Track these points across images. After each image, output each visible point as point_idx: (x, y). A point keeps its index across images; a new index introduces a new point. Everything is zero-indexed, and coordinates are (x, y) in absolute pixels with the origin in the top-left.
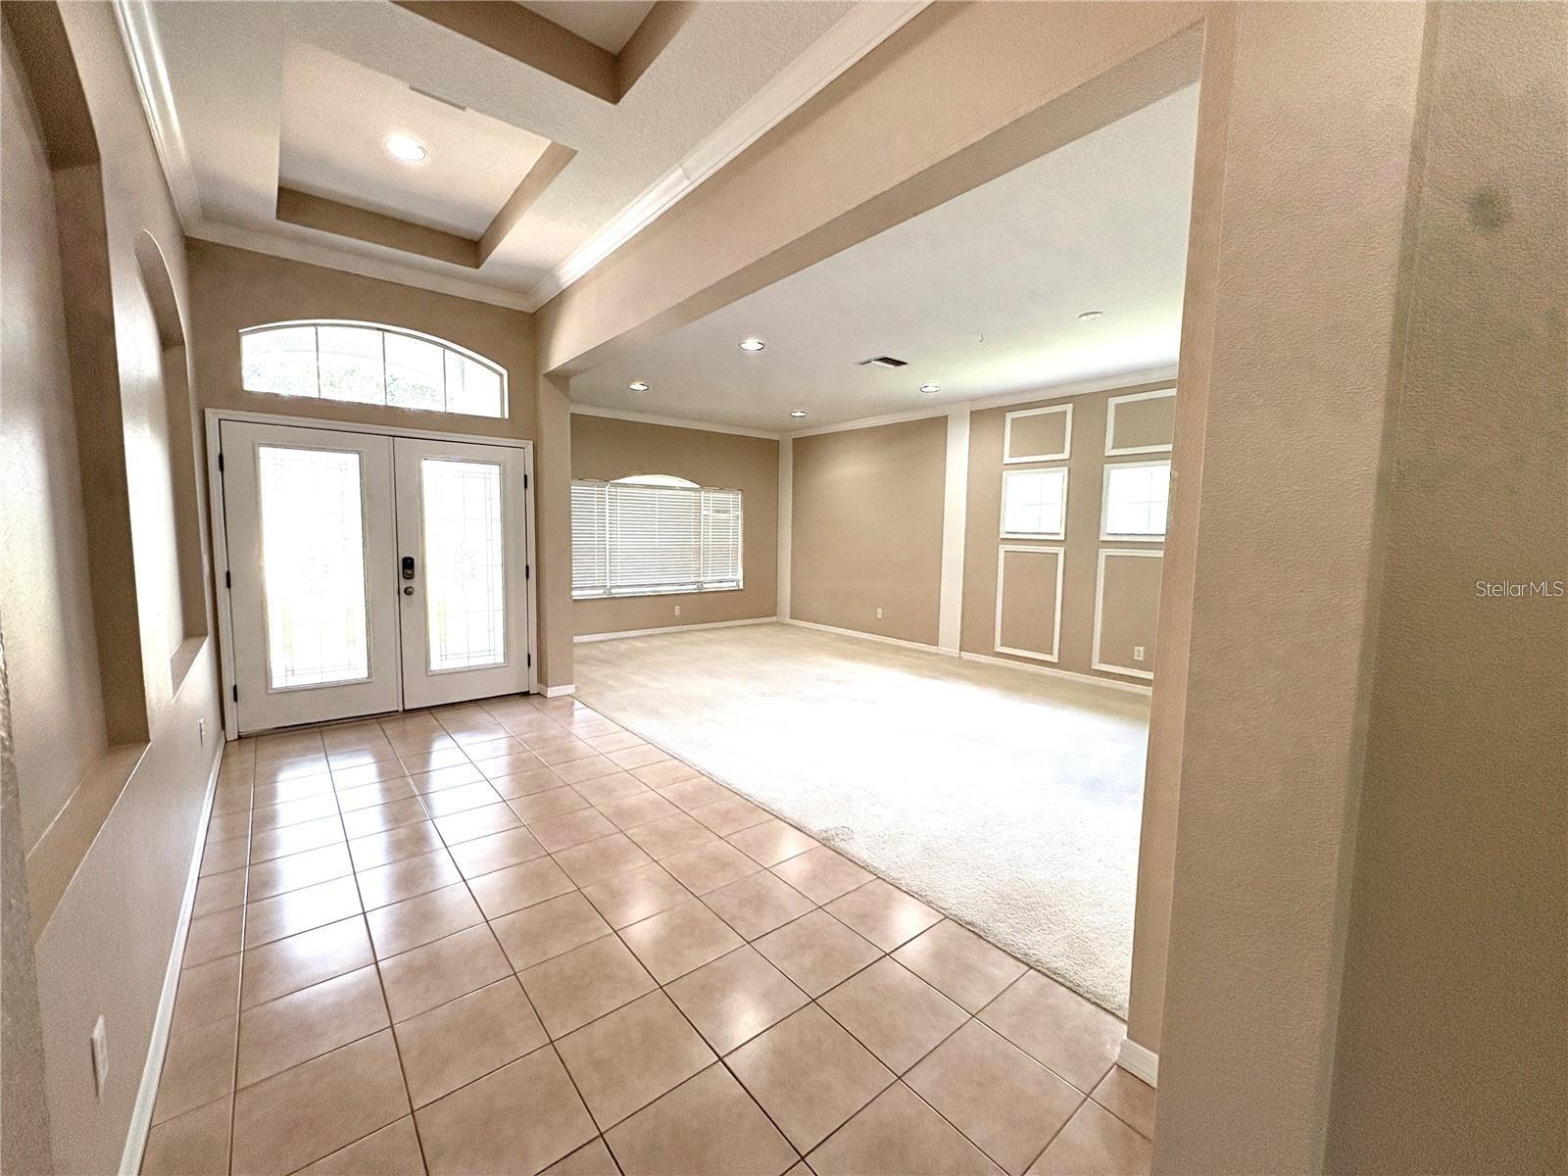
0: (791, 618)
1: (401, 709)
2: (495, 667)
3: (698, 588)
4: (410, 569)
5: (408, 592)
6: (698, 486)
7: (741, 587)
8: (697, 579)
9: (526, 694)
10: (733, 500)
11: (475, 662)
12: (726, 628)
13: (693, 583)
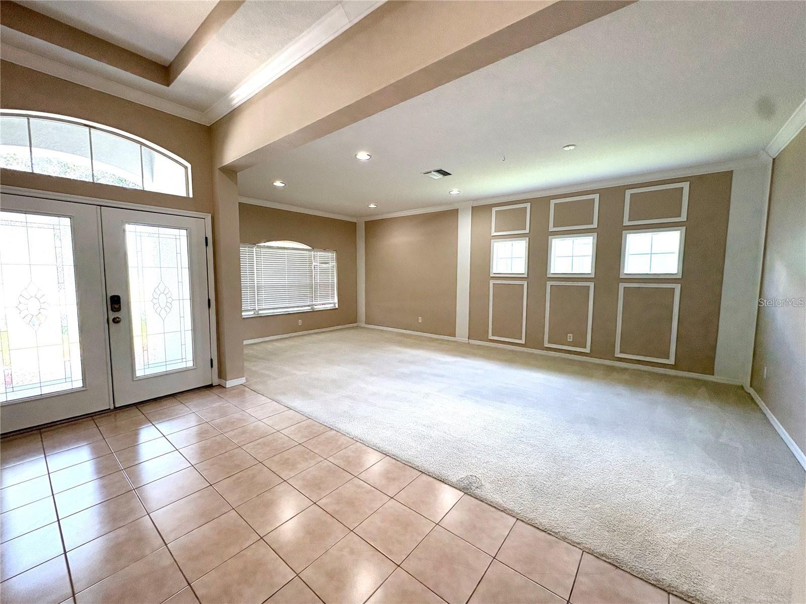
0: (366, 324)
1: (112, 407)
2: (186, 371)
3: (312, 309)
4: (117, 304)
5: (116, 321)
6: (310, 248)
7: (337, 306)
8: (311, 303)
9: (210, 387)
10: (331, 256)
11: (170, 368)
12: (330, 331)
13: (309, 306)
